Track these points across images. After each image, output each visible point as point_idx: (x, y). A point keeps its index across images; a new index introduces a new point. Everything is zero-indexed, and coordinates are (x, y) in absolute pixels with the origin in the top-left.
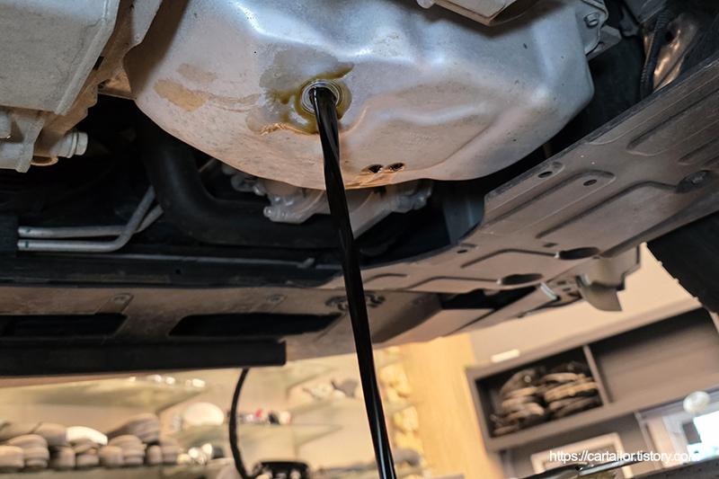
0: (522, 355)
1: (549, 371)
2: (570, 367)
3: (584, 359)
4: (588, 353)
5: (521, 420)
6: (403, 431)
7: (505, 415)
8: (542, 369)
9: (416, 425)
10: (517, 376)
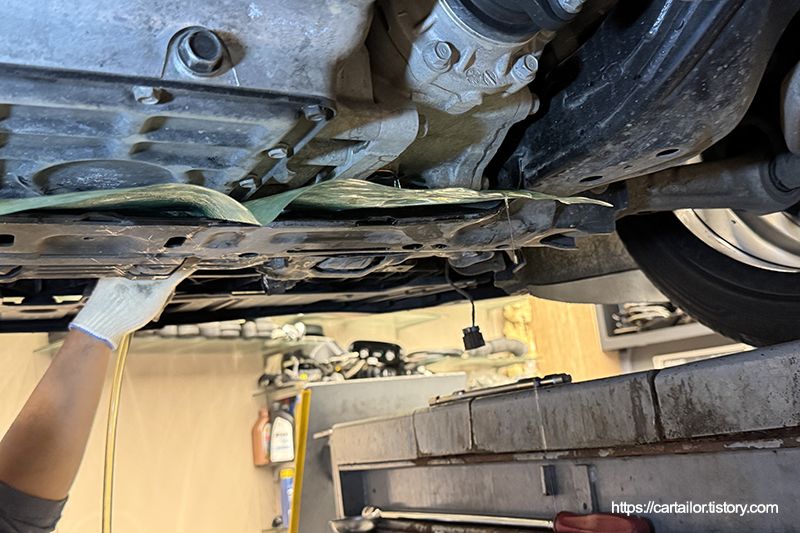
5: (644, 321)
6: (513, 323)
7: (628, 316)
9: (528, 320)
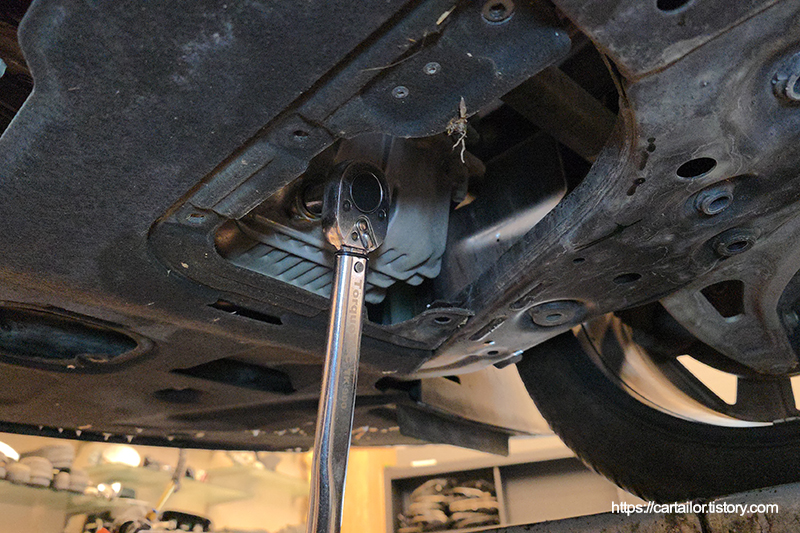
0: (438, 465)
1: (459, 484)
2: (478, 484)
3: (492, 480)
4: (497, 474)
5: (425, 523)
7: (411, 517)
8: (454, 482)
10: (430, 483)
